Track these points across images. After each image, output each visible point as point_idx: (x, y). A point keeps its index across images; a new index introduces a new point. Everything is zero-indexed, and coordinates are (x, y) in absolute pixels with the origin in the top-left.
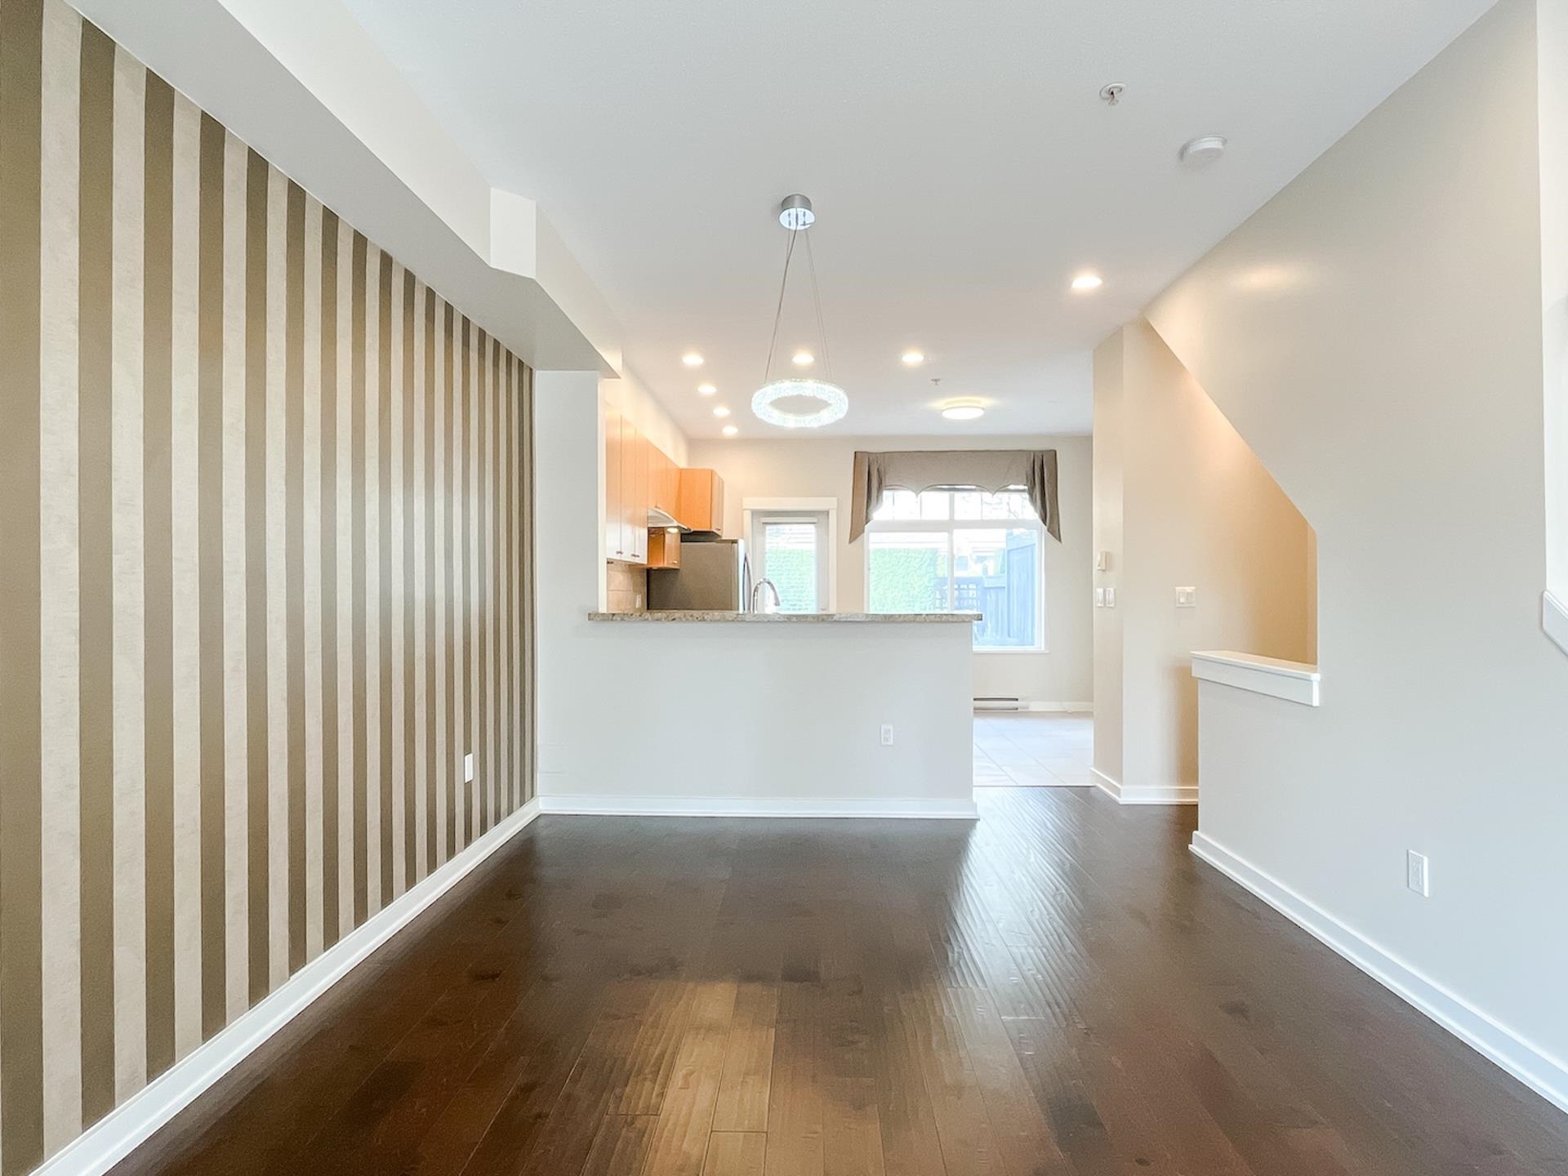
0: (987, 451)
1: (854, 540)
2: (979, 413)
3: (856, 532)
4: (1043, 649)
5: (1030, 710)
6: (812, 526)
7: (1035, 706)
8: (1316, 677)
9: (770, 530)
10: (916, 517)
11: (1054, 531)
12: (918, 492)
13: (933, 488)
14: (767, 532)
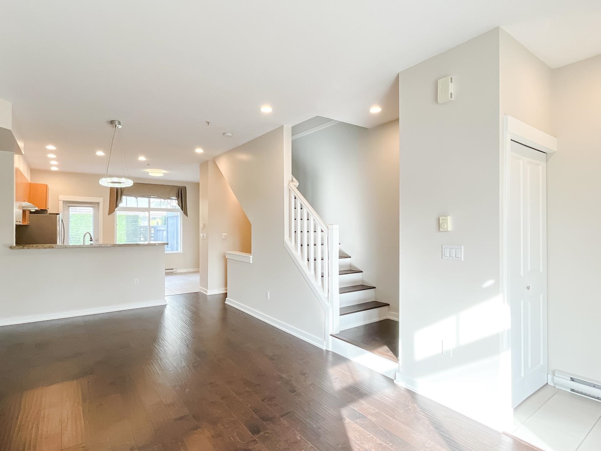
0: (162, 185)
1: (110, 214)
2: (163, 175)
3: (111, 211)
4: (182, 252)
5: (177, 272)
6: (91, 208)
7: (179, 271)
8: (251, 257)
9: (71, 209)
10: (135, 206)
11: (186, 213)
12: (136, 197)
13: (143, 196)
14: (70, 210)
